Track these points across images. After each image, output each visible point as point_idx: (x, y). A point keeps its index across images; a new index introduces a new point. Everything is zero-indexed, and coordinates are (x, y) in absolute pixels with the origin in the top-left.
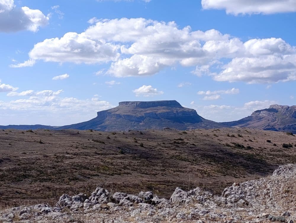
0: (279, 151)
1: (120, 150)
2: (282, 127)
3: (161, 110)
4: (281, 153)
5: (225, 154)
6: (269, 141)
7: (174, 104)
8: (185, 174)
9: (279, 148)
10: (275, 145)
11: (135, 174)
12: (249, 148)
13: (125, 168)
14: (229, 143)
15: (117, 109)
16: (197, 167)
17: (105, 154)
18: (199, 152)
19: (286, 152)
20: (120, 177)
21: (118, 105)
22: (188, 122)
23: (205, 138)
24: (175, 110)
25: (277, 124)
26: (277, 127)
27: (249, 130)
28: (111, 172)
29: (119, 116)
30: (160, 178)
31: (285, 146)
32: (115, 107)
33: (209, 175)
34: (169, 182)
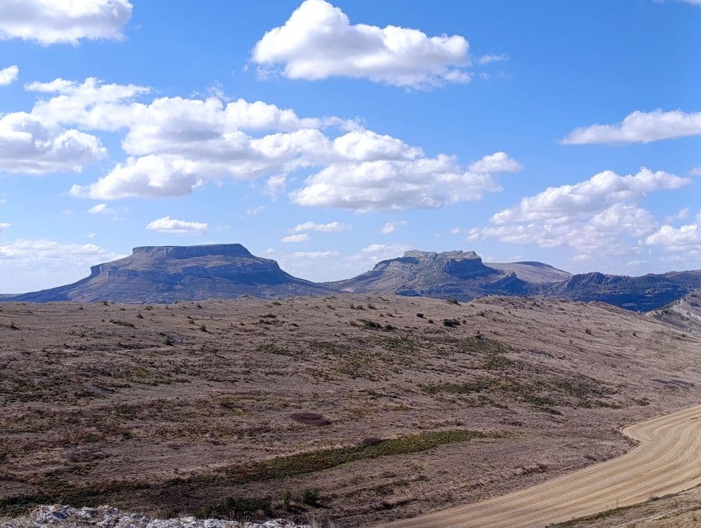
0: (438, 332)
1: (164, 339)
2: (426, 289)
3: (214, 262)
4: (442, 336)
5: (350, 340)
6: (420, 316)
7: (238, 250)
8: (286, 378)
9: (437, 328)
10: (431, 322)
11: (197, 381)
12: (389, 328)
13: (177, 371)
14: (354, 321)
15: (130, 260)
16: (305, 365)
17: (138, 347)
18: (306, 338)
19: (450, 334)
20: (169, 387)
21: (131, 253)
22: (262, 282)
23: (313, 312)
24: (239, 261)
25: (418, 283)
26: (417, 289)
27: (384, 297)
28: (153, 380)
29: (134, 273)
31: (448, 324)
32: (124, 256)
33: (327, 379)
34: (259, 393)
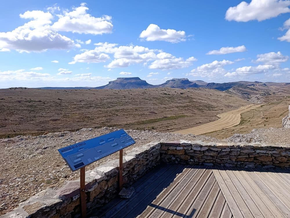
0: (179, 95)
1: (124, 96)
2: (177, 86)
3: (133, 81)
4: (180, 96)
5: (161, 97)
6: (176, 92)
7: (138, 78)
8: (148, 104)
9: (179, 94)
10: (178, 93)
11: (130, 105)
12: (169, 94)
13: (126, 103)
14: (162, 93)
15: (116, 81)
16: (152, 102)
17: (119, 98)
18: (152, 97)
19: (182, 96)
20: (125, 106)
21: (117, 79)
22: (143, 85)
23: (153, 91)
24: (138, 81)
25: (175, 85)
26: (175, 86)
27: (168, 88)
28: (122, 104)
29: (117, 83)
30: (139, 106)
31: (181, 93)
32: (115, 80)
33: (156, 105)
34: (143, 107)
